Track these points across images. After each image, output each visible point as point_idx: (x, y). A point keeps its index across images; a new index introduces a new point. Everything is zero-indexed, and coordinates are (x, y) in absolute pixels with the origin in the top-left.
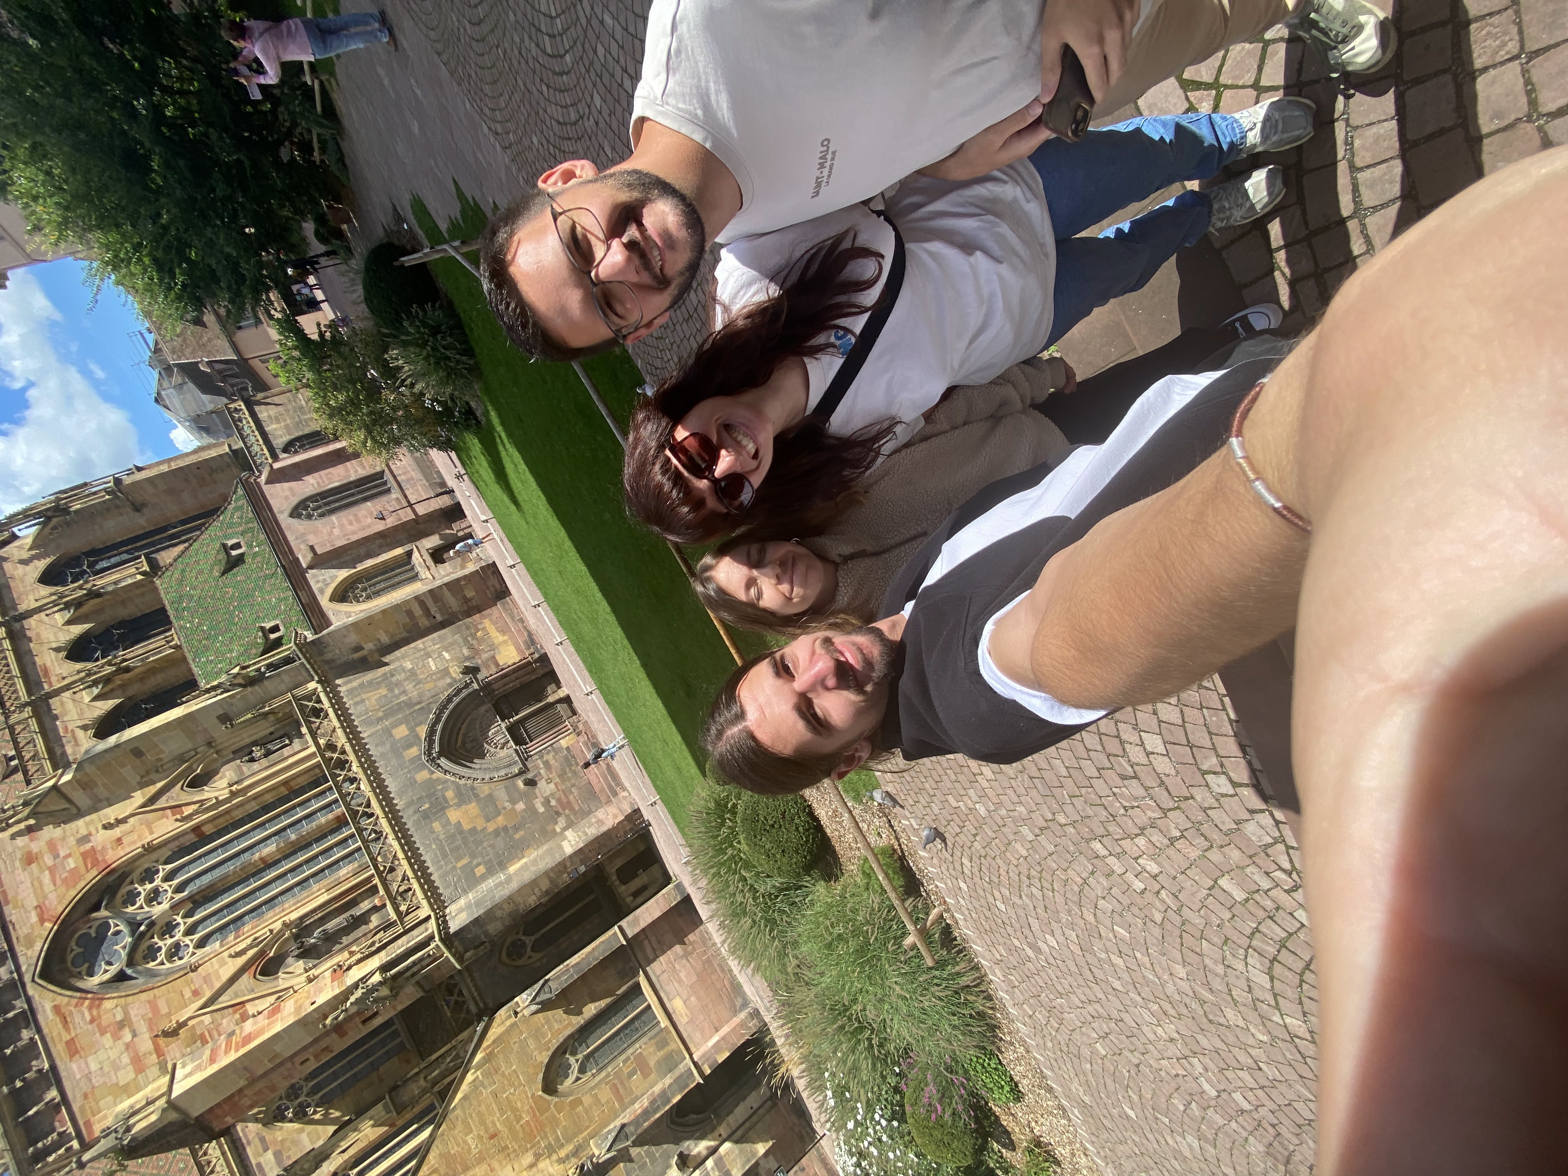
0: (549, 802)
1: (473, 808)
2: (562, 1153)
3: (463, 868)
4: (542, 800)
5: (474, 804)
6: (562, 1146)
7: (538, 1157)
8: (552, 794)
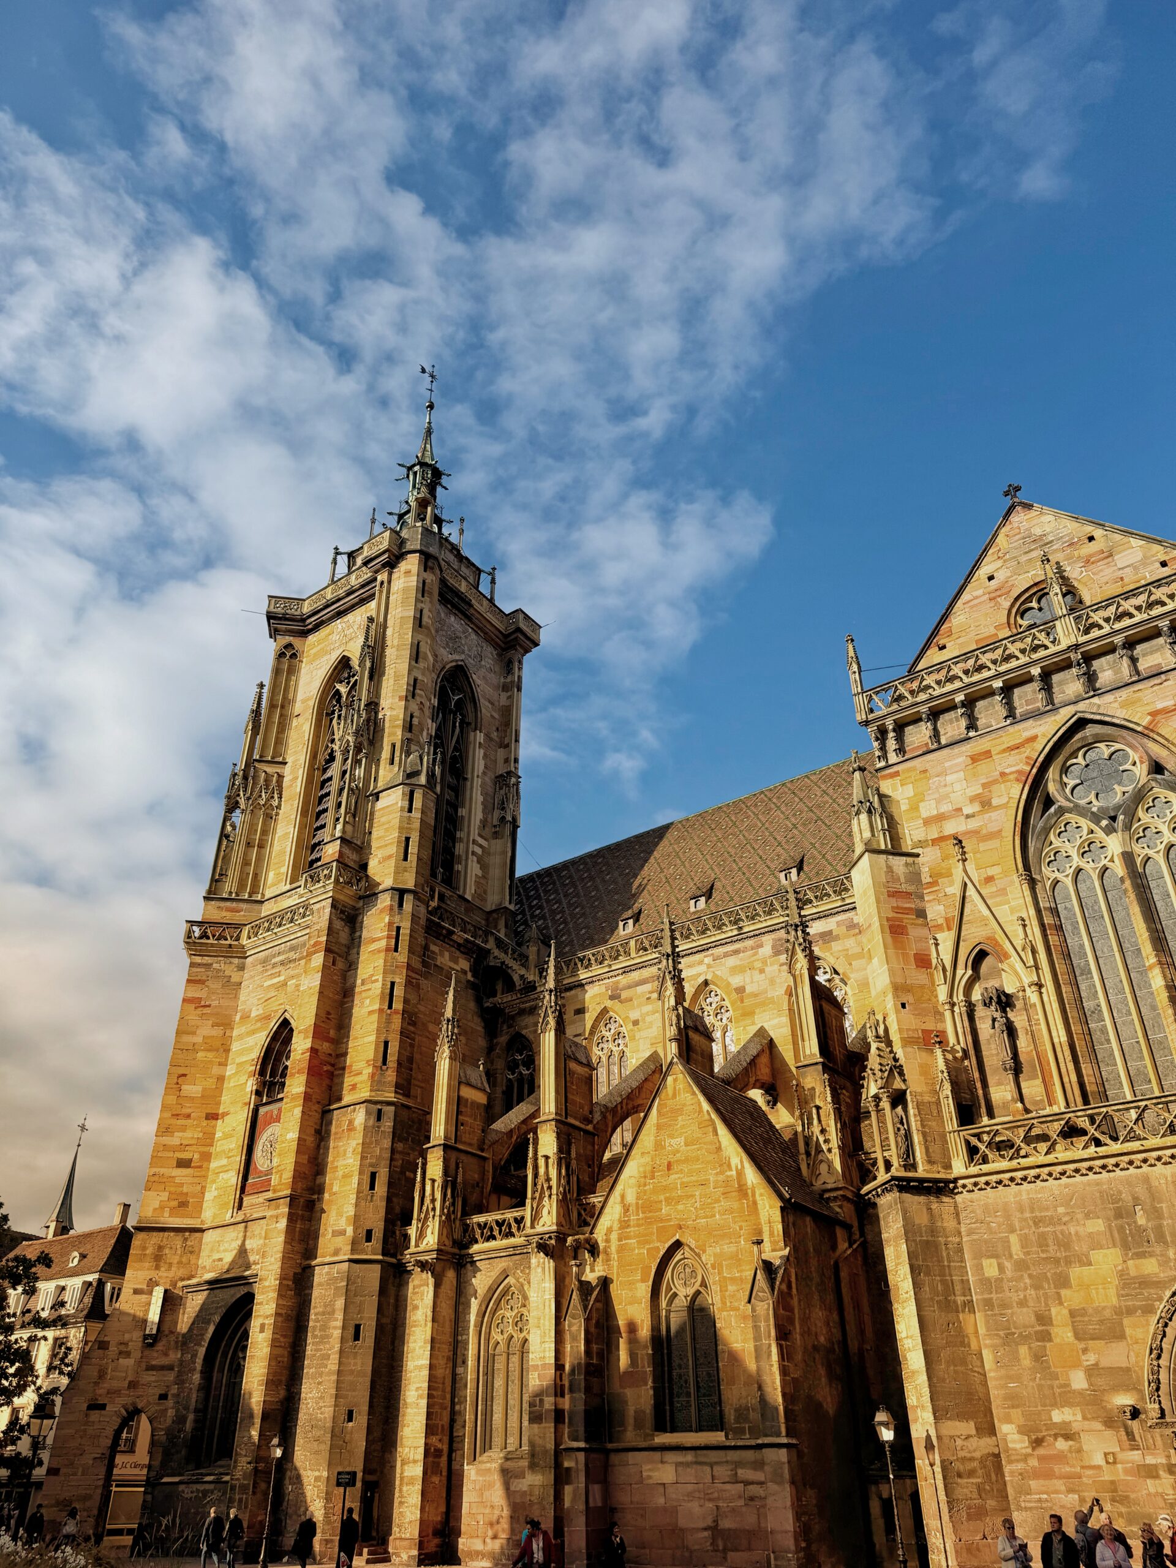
0: (1067, 1437)
1: (1107, 1297)
2: (614, 1236)
3: (1007, 1241)
4: (1076, 1427)
5: (1115, 1301)
6: (620, 1240)
7: (626, 1209)
8: (1079, 1451)
